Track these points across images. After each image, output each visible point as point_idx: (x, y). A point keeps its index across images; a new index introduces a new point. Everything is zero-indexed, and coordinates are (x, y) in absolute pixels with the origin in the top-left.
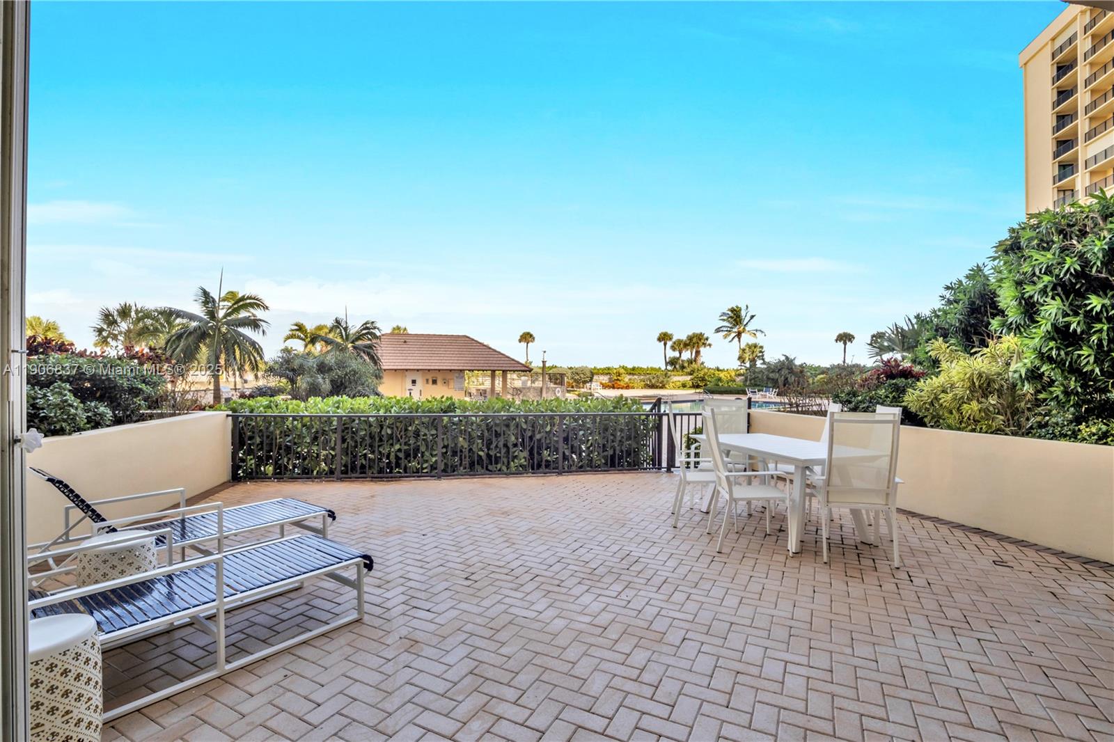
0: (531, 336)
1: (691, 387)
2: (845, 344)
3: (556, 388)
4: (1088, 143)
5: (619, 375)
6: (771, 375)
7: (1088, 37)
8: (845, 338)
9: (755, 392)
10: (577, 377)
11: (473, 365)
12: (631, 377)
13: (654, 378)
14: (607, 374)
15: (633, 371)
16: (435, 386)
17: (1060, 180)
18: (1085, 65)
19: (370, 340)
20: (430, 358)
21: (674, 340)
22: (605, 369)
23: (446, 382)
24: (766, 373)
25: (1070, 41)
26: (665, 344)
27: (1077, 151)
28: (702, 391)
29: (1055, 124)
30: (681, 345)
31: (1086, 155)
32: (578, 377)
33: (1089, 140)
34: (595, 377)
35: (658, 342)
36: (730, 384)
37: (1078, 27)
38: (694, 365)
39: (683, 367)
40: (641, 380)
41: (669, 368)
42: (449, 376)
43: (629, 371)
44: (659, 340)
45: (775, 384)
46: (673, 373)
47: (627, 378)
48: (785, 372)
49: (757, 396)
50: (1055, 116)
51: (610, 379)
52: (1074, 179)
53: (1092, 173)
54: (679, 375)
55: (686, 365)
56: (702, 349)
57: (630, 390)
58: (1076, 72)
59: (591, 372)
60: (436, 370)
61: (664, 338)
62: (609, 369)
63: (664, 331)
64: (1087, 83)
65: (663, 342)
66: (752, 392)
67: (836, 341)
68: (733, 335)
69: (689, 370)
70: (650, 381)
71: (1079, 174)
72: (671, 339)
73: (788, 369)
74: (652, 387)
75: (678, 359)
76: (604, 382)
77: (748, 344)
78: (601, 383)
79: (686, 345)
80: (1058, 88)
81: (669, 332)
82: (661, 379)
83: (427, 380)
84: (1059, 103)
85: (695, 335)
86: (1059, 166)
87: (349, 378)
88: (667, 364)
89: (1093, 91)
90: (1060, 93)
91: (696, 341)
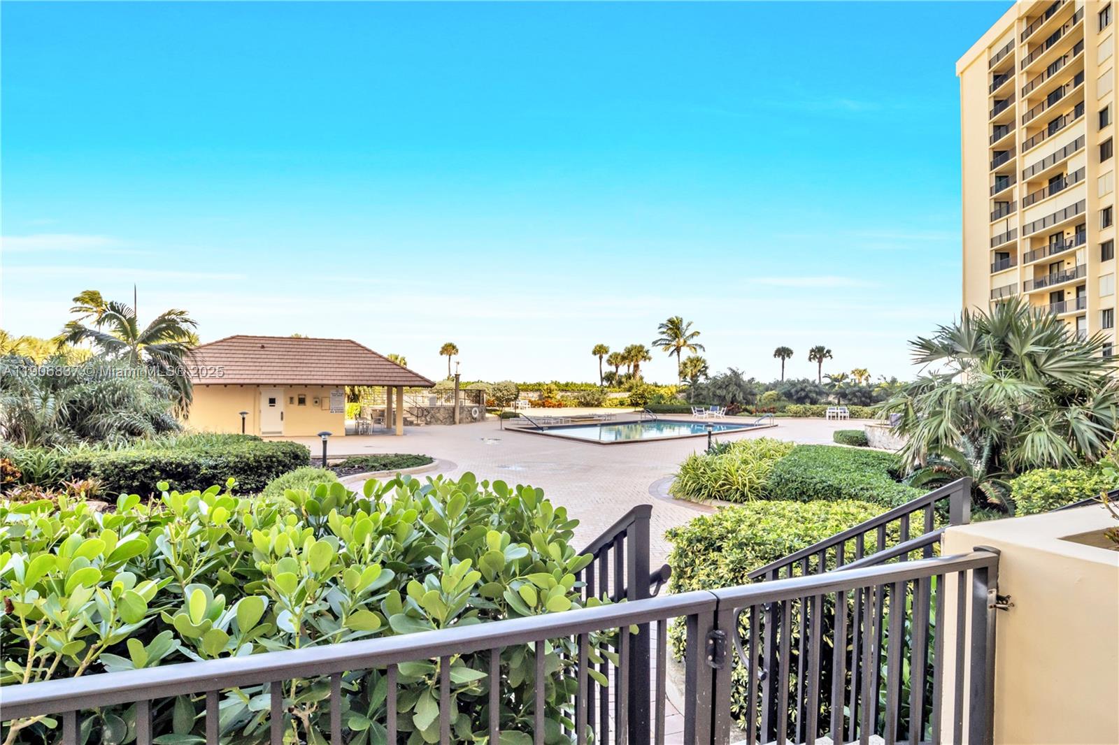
0: (454, 347)
1: (629, 405)
2: (783, 359)
3: (472, 407)
4: (1025, 153)
5: (550, 391)
6: (719, 392)
7: (1024, 45)
8: (783, 353)
9: (702, 411)
10: (499, 394)
11: (355, 378)
12: (563, 393)
13: (589, 395)
14: (537, 390)
15: (566, 388)
16: (302, 407)
17: (997, 191)
18: (1022, 74)
19: (172, 337)
20: (295, 369)
21: (610, 353)
22: (535, 385)
23: (317, 401)
24: (712, 389)
25: (1007, 48)
26: (601, 358)
27: (1015, 161)
28: (641, 409)
29: (992, 134)
30: (617, 359)
31: (1024, 165)
32: (501, 394)
33: (1027, 150)
34: (522, 394)
35: (593, 356)
36: (672, 401)
37: (1015, 34)
38: (632, 381)
39: (620, 383)
40: (575, 398)
41: (605, 383)
42: (322, 393)
43: (562, 388)
44: (594, 353)
45: (722, 401)
46: (609, 390)
47: (558, 395)
48: (732, 388)
49: (704, 416)
50: (992, 126)
51: (540, 396)
52: (1012, 190)
53: (1030, 184)
54: (616, 392)
55: (624, 380)
56: (641, 363)
57: (563, 409)
58: (1014, 80)
59: (517, 388)
60: (302, 385)
61: (599, 351)
62: (540, 385)
63: (600, 344)
64: (1024, 92)
65: (598, 356)
66: (698, 411)
67: (775, 355)
68: (672, 348)
69: (627, 386)
70: (585, 398)
71: (1017, 184)
72: (607, 352)
73: (736, 384)
74: (587, 405)
75: (615, 374)
76: (533, 399)
77: (689, 358)
78: (530, 401)
79: (624, 358)
80: (995, 97)
81: (605, 345)
82: (597, 396)
83: (292, 399)
84: (996, 112)
85: (633, 348)
86: (996, 177)
87: (104, 397)
88: (602, 379)
89: (1030, 101)
90: (997, 103)
91: (635, 354)
